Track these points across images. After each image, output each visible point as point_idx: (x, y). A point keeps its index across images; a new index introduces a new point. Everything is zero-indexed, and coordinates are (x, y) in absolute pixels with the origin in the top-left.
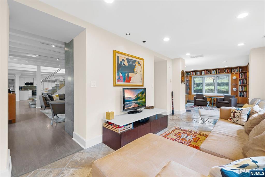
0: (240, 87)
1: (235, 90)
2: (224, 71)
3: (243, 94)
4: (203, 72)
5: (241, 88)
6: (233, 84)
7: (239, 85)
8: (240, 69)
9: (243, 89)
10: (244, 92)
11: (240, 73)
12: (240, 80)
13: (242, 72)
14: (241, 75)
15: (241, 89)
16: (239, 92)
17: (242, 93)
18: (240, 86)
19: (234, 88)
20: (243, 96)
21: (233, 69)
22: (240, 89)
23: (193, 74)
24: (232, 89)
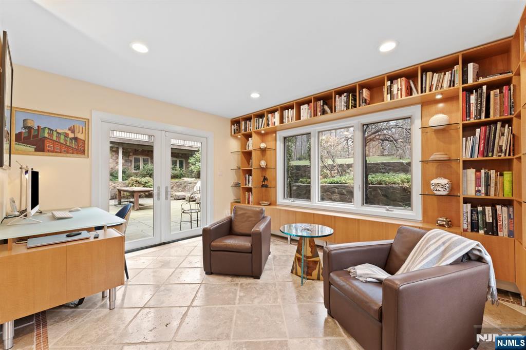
0: (471, 172)
1: (443, 192)
2: (385, 90)
3: (489, 219)
4: (306, 105)
5: (478, 179)
6: (432, 157)
7: (464, 162)
8: (471, 66)
9: (488, 185)
10: (493, 203)
11: (468, 91)
12: (469, 129)
13: (482, 80)
14: (473, 98)
15: (478, 184)
16: (466, 201)
17: (484, 212)
18: (467, 165)
19: (434, 181)
20: (492, 229)
21: (429, 74)
22: (470, 183)
23: (274, 120)
24: (426, 183)
